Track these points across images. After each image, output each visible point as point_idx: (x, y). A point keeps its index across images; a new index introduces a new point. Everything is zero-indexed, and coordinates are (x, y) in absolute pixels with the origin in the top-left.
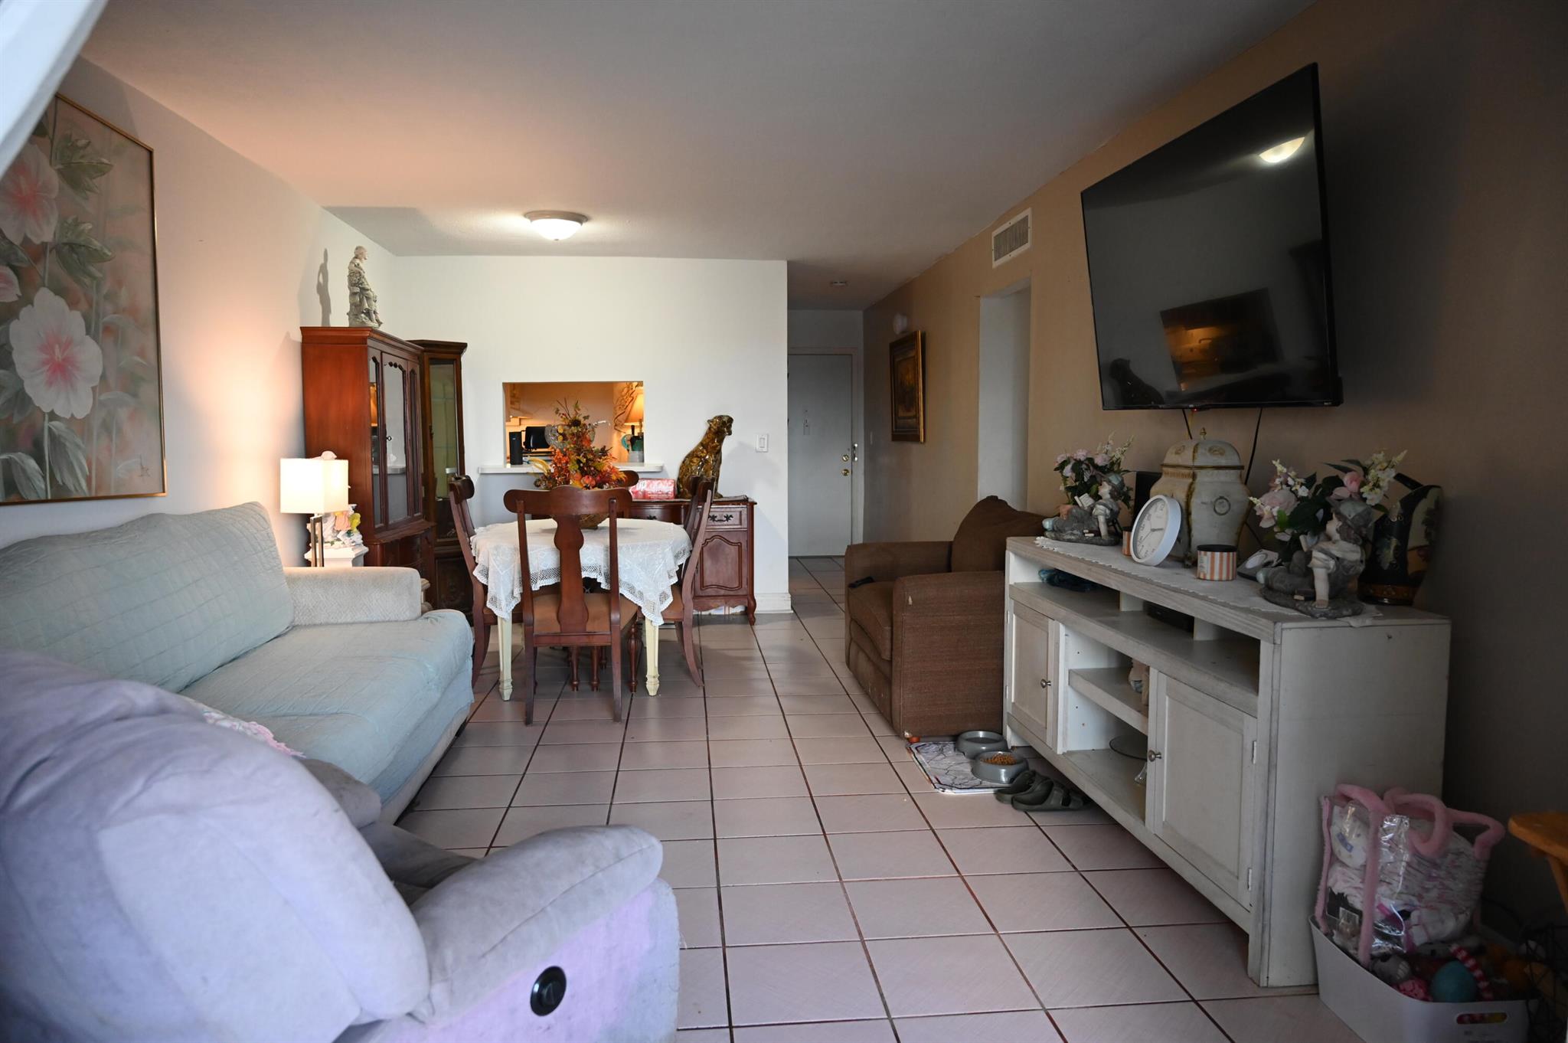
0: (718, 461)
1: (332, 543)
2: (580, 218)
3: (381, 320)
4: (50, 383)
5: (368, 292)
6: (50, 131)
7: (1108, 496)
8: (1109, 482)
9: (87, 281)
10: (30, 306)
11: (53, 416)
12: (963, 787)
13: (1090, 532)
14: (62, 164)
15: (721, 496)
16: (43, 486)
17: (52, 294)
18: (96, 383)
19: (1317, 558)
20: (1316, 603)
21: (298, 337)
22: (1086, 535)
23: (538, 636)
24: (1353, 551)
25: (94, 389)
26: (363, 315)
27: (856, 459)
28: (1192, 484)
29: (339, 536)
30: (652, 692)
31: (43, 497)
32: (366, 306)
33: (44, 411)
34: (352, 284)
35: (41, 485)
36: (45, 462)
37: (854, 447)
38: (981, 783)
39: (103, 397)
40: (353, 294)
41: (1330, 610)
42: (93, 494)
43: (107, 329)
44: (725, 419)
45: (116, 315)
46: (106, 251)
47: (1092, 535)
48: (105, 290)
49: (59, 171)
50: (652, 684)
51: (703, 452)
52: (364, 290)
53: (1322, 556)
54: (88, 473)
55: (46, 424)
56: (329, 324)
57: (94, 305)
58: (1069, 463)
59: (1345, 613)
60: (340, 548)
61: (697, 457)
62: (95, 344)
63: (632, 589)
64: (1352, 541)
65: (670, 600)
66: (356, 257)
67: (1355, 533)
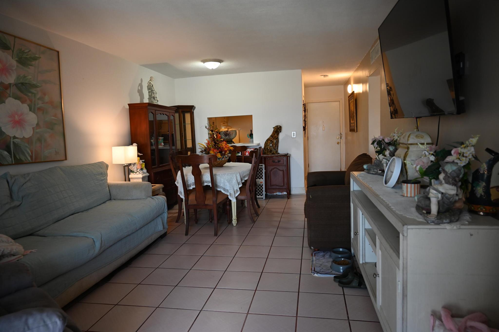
0: (278, 142)
1: (136, 173)
2: (220, 61)
3: (158, 100)
4: (13, 127)
5: (153, 91)
6: (12, 48)
7: (388, 155)
8: (389, 149)
9: (30, 94)
10: (3, 104)
11: (15, 137)
12: (323, 273)
13: (380, 170)
14: (18, 58)
15: (279, 154)
16: (11, 160)
17: (14, 99)
18: (35, 126)
19: (432, 193)
20: (431, 215)
21: (128, 107)
22: (379, 172)
23: (189, 205)
24: (452, 189)
25: (33, 128)
26: (152, 99)
27: (342, 138)
28: (407, 151)
29: (138, 170)
30: (234, 225)
31: (10, 163)
32: (153, 96)
33: (11, 136)
34: (149, 89)
35: (9, 159)
36: (11, 152)
37: (341, 134)
38: (331, 272)
39: (37, 131)
40: (149, 92)
41: (436, 220)
42: (34, 161)
43: (39, 109)
44: (279, 127)
45: (43, 104)
46: (38, 84)
47: (381, 172)
48: (38, 97)
49: (16, 60)
50: (234, 222)
51: (271, 139)
52: (152, 90)
53: (435, 192)
54: (31, 155)
55: (12, 140)
56: (143, 102)
57: (33, 101)
58: (376, 141)
59: (444, 221)
60: (138, 174)
61: (270, 140)
62: (34, 114)
63: (224, 189)
64: (451, 184)
65: (239, 193)
66: (150, 80)
67: (452, 180)
